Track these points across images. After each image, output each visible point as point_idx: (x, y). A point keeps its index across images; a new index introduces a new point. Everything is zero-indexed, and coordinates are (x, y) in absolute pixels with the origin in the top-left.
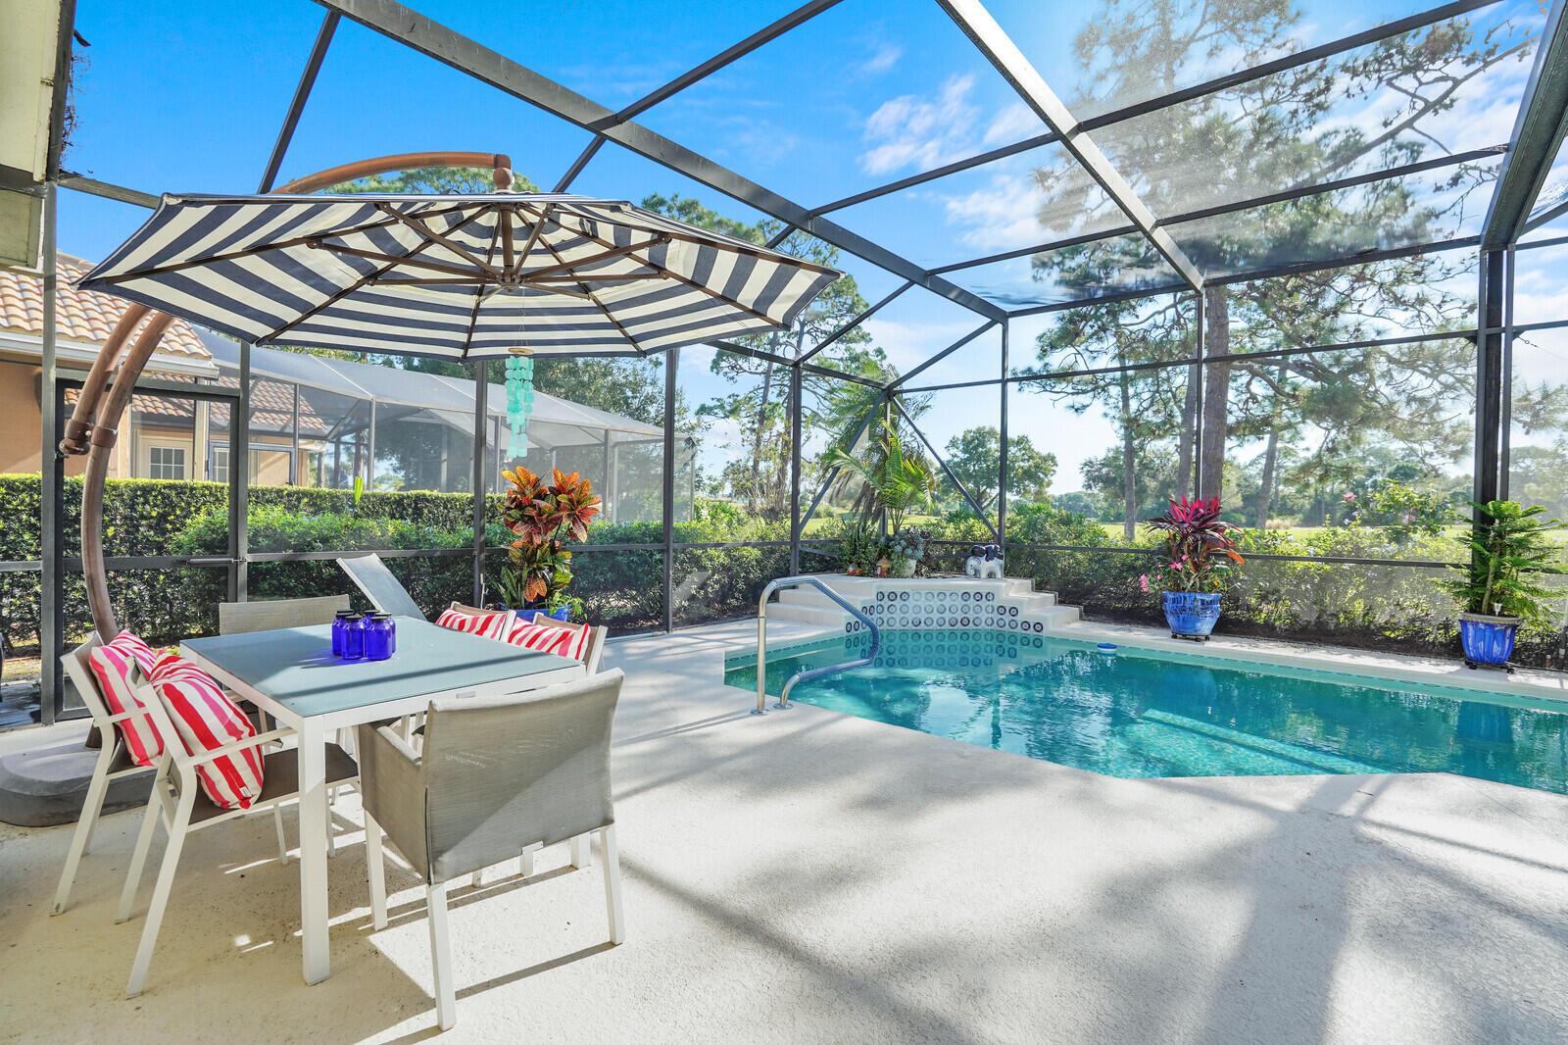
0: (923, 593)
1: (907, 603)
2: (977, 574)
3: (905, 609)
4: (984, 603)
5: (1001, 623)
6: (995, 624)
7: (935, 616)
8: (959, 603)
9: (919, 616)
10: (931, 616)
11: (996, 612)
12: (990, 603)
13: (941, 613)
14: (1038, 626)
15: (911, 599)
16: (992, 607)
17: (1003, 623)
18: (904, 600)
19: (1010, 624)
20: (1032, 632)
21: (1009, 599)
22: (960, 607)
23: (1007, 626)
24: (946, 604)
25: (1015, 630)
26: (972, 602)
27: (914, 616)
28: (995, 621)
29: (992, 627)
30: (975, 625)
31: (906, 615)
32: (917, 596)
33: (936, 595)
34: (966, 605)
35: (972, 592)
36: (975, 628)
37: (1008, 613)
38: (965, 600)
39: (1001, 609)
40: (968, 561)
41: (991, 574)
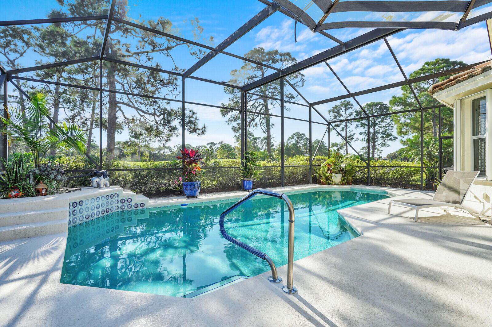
0: (90, 199)
1: (82, 207)
2: (98, 186)
3: (81, 210)
4: (114, 199)
5: (123, 207)
6: (120, 208)
7: (96, 211)
8: (105, 201)
9: (88, 213)
10: (93, 211)
11: (119, 202)
12: (117, 198)
13: (98, 208)
14: (142, 205)
15: (84, 204)
16: (118, 200)
17: (124, 207)
18: (81, 206)
19: (127, 207)
20: (139, 208)
21: (126, 195)
22: (105, 203)
23: (126, 208)
24: (100, 203)
25: (131, 209)
26: (110, 200)
27: (86, 213)
28: (120, 207)
29: (118, 210)
30: (112, 211)
31: (82, 214)
32: (87, 202)
33: (95, 199)
34: (108, 202)
35: (109, 194)
36: (111, 212)
37: (126, 201)
38: (107, 199)
39: (123, 201)
40: (93, 179)
41: (106, 185)
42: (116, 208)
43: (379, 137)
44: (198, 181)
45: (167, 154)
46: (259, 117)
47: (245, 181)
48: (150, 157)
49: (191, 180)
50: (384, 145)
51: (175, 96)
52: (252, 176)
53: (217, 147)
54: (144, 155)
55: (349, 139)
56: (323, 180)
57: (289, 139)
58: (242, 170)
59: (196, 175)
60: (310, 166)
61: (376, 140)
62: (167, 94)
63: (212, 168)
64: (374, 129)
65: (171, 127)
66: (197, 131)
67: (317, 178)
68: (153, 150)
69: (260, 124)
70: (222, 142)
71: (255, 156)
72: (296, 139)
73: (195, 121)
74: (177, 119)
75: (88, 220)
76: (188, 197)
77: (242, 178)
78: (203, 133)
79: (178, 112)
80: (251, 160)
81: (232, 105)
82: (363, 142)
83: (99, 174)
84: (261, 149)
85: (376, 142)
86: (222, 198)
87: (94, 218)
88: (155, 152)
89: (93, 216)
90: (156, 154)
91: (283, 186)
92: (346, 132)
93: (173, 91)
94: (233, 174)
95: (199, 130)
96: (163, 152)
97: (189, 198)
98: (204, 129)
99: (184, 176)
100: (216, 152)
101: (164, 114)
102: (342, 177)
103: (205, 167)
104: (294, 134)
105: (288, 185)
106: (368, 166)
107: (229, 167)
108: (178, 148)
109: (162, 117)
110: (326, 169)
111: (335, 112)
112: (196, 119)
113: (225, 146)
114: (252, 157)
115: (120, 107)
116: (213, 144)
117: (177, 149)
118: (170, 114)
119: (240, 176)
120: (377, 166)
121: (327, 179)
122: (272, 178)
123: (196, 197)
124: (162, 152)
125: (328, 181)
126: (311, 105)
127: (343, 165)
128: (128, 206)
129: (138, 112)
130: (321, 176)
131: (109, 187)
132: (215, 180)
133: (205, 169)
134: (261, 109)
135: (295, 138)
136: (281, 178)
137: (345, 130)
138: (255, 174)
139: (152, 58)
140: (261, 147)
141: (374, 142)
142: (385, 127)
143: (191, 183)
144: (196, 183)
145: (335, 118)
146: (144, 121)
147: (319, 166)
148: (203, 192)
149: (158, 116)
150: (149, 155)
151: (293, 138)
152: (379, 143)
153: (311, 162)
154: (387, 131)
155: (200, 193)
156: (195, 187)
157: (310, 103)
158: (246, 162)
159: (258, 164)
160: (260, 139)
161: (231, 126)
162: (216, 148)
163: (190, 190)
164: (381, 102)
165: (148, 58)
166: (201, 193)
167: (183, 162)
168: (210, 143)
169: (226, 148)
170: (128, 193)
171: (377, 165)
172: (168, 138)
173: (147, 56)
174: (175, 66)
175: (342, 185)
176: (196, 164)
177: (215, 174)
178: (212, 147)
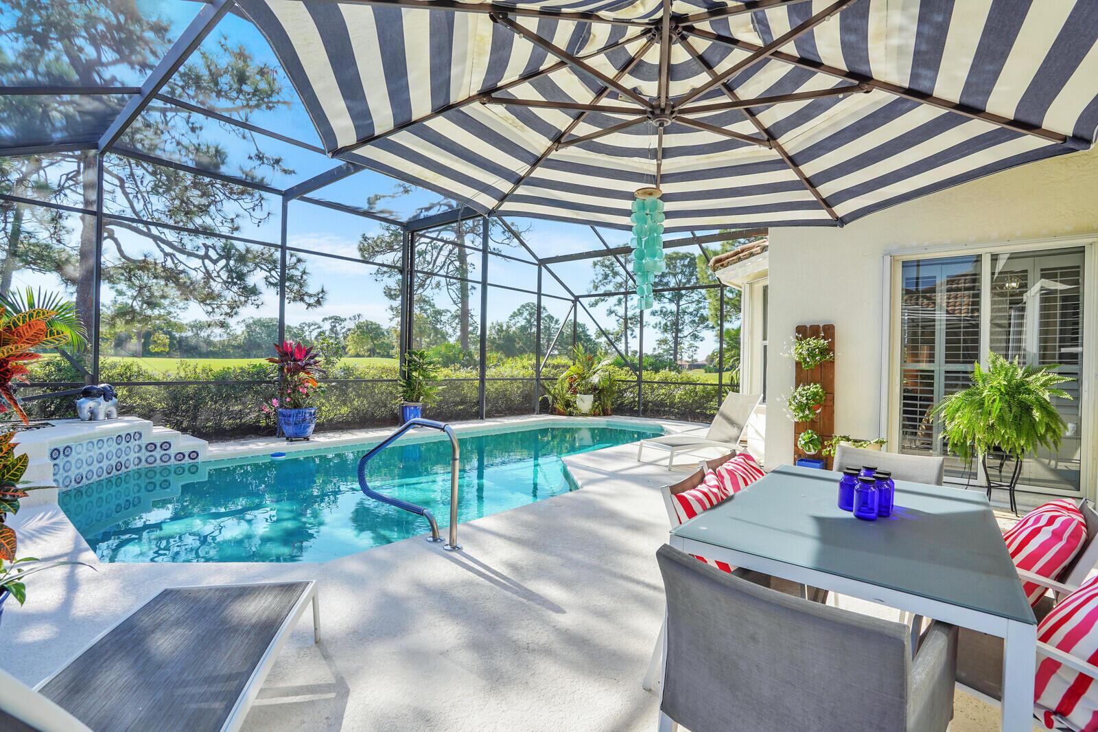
0: (85, 444)
1: (69, 459)
3: (68, 466)
4: (133, 444)
5: (151, 460)
6: (143, 462)
7: (95, 467)
8: (114, 447)
9: (81, 470)
10: (91, 468)
11: (144, 450)
12: (137, 442)
13: (100, 462)
14: (194, 455)
15: (74, 453)
16: (139, 446)
17: (153, 459)
18: (67, 456)
19: (161, 459)
20: (187, 460)
21: (160, 436)
22: (114, 452)
23: (158, 461)
24: (104, 451)
25: (168, 463)
26: (124, 445)
27: (77, 472)
28: (143, 459)
29: (139, 467)
30: (127, 468)
31: (70, 473)
32: (79, 449)
33: (95, 443)
34: (120, 449)
35: (123, 434)
36: (126, 470)
37: (158, 448)
38: (119, 444)
39: (151, 447)
40: (82, 403)
41: (108, 416)
42: (137, 461)
43: (687, 321)
44: (311, 407)
45: (218, 339)
46: (446, 270)
47: (406, 407)
48: (171, 345)
49: (297, 406)
50: (695, 337)
51: (257, 221)
52: (422, 397)
53: (347, 327)
54: (155, 341)
55: (631, 323)
56: (559, 406)
57: (512, 316)
58: (401, 385)
59: (307, 395)
60: (537, 380)
61: (680, 327)
62: (237, 216)
63: (339, 382)
64: (678, 306)
65: (245, 288)
66: (306, 298)
67: (550, 401)
68: (180, 328)
69: (447, 285)
70: (359, 316)
71: (427, 360)
72: (528, 317)
73: (302, 277)
74: (259, 269)
75: (80, 485)
76: (290, 439)
77: (401, 401)
78: (319, 302)
79: (263, 254)
80: (418, 367)
81: (387, 239)
82: (657, 329)
83: (95, 391)
84: (450, 336)
85: (680, 331)
86: (358, 440)
87: (91, 481)
88: (184, 335)
89: (89, 477)
90: (187, 338)
91: (482, 418)
92: (626, 308)
93: (254, 210)
94: (382, 393)
95: (310, 296)
96: (206, 335)
97: (292, 441)
98: (321, 295)
99: (281, 397)
100: (345, 338)
101: (228, 258)
102: (595, 401)
103: (325, 379)
104: (523, 306)
105: (494, 417)
106: (640, 381)
107: (376, 381)
108: (248, 326)
109: (223, 262)
110: (566, 385)
111: (606, 266)
112: (304, 273)
113: (367, 327)
114: (421, 361)
115: (113, 231)
116: (337, 319)
117: (244, 328)
118: (242, 259)
119: (396, 398)
120: (656, 382)
121: (568, 404)
122: (462, 403)
123: (307, 439)
124: (203, 334)
125: (569, 408)
126: (542, 263)
127: (595, 379)
128: (163, 459)
129: (159, 246)
130: (556, 399)
131: (116, 420)
132: (345, 404)
133: (325, 382)
134: (451, 252)
135: (526, 314)
136: (479, 403)
137: (623, 304)
138: (426, 395)
139: (201, 128)
140: (450, 331)
141: (678, 331)
142: (699, 302)
143: (297, 410)
144: (307, 411)
145: (605, 279)
146: (173, 266)
147: (553, 379)
148: (320, 429)
149: (215, 262)
150: (167, 341)
151: (521, 314)
152: (686, 333)
153: (538, 372)
154: (702, 311)
155: (315, 431)
156: (304, 420)
157: (540, 257)
158: (410, 371)
159: (433, 374)
160: (449, 315)
161: (381, 286)
162: (344, 330)
163: (295, 424)
164: (690, 252)
165: (190, 125)
166: (317, 431)
167: (281, 369)
168: (330, 318)
169: (369, 333)
170: (161, 432)
171: (656, 380)
172: (232, 308)
173: (188, 122)
174: (257, 149)
175: (595, 415)
176: (308, 373)
177: (346, 394)
178: (335, 326)
